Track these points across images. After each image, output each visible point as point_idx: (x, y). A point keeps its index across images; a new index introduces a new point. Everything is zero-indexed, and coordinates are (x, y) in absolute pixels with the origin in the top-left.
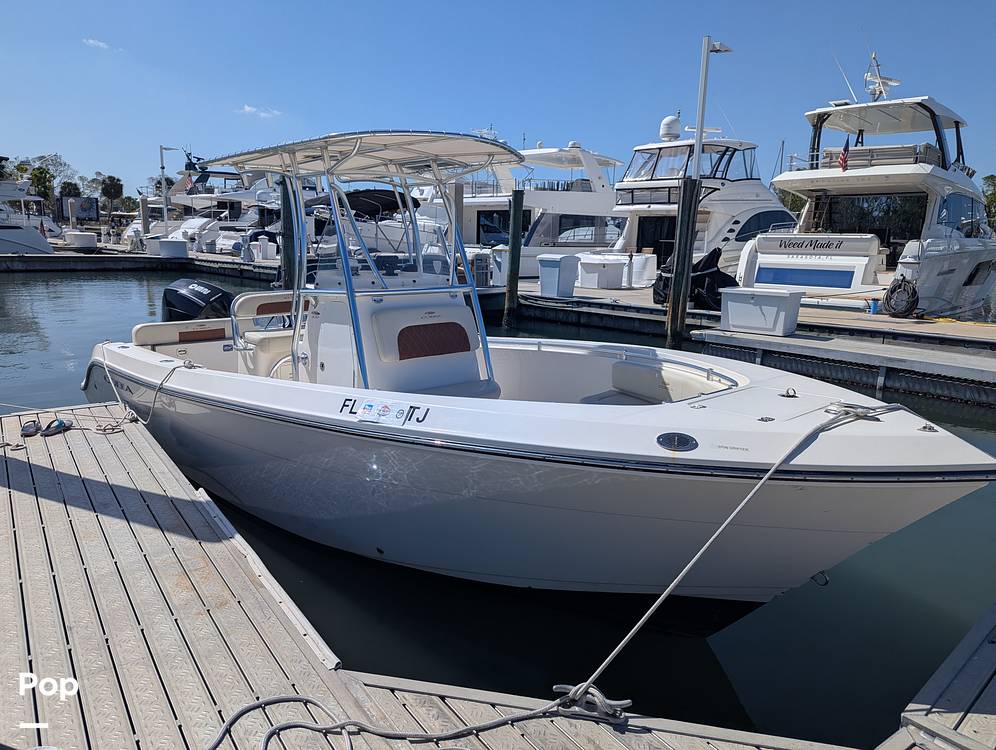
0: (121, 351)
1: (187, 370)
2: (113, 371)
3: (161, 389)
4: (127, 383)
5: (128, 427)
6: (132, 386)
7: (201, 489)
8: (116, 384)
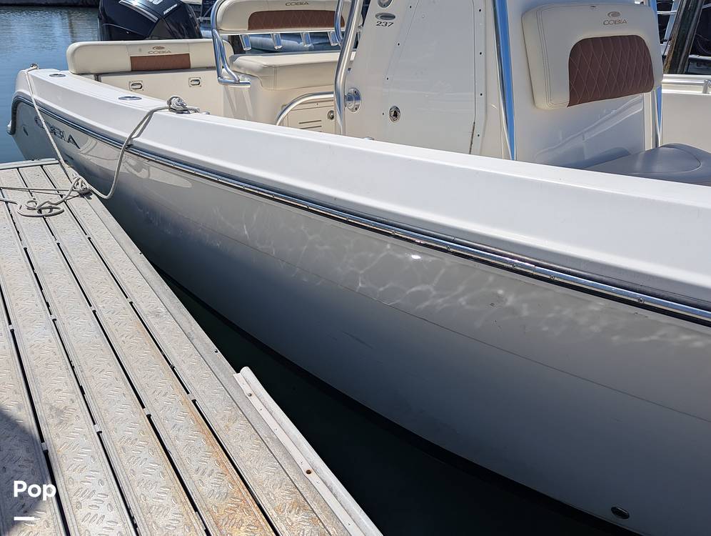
0: (55, 81)
1: (174, 115)
2: (46, 111)
3: (130, 147)
4: (69, 131)
5: (78, 204)
6: (77, 135)
7: (246, 371)
8: (53, 131)
